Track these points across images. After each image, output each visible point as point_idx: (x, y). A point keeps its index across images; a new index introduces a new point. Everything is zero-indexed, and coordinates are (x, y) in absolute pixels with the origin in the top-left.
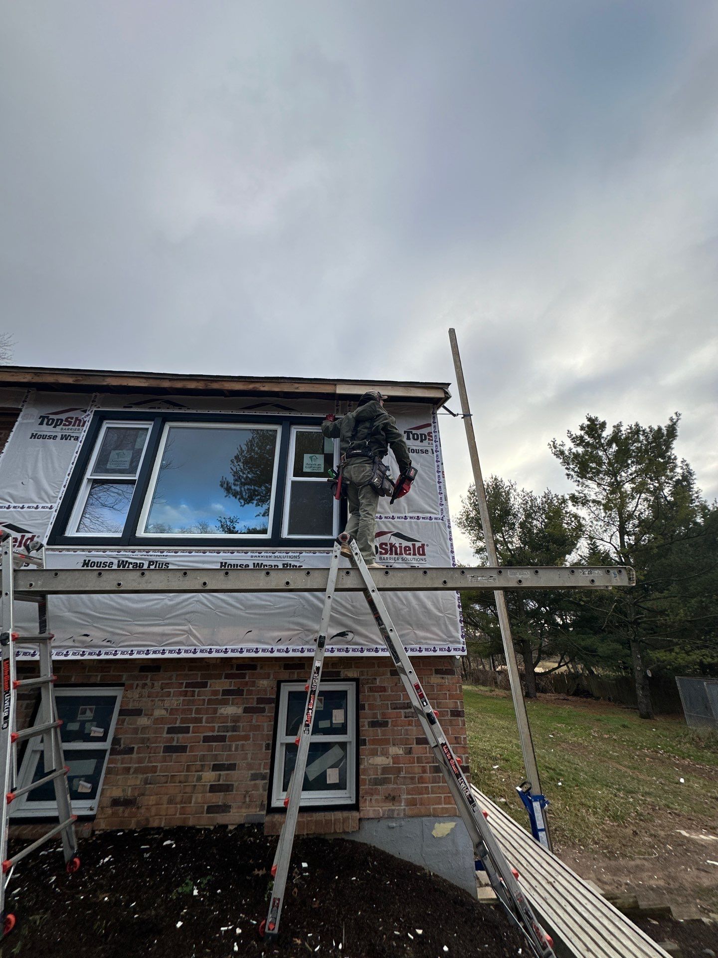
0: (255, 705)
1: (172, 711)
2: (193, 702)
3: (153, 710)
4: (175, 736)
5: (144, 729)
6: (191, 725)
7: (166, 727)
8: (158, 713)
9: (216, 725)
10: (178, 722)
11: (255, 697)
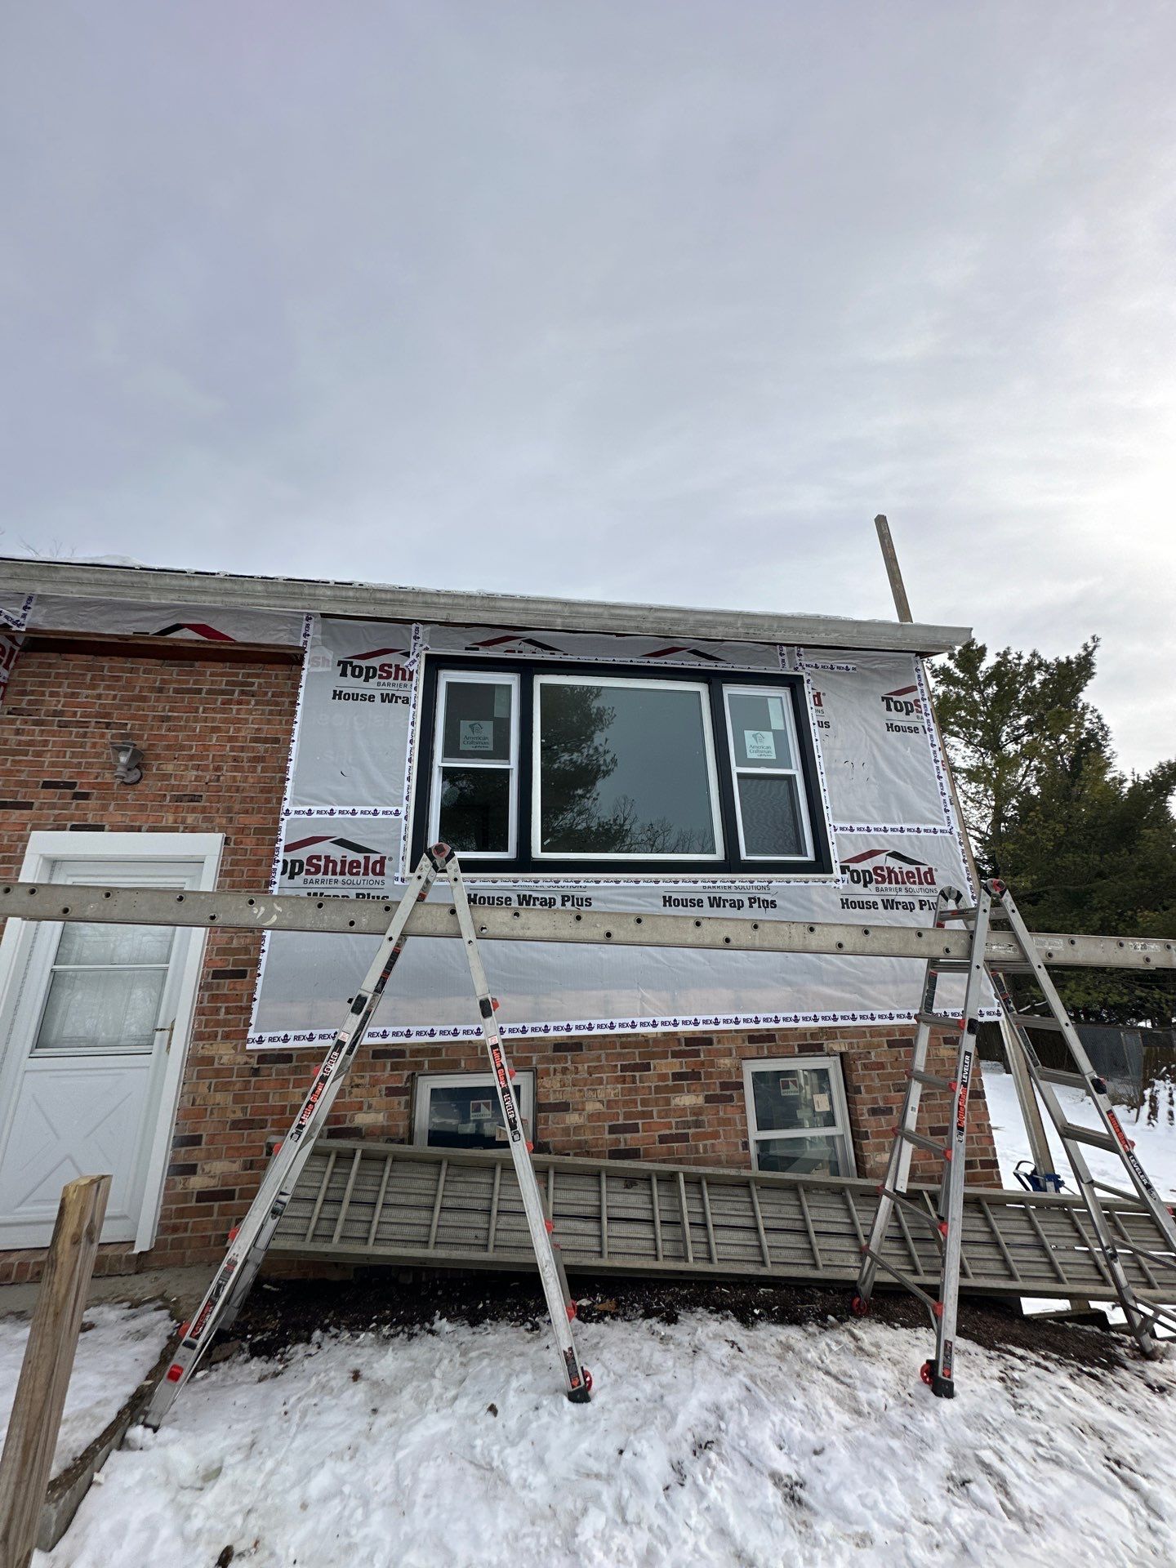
0: (718, 1092)
1: (610, 1104)
2: (636, 1090)
3: (583, 1103)
4: (621, 1136)
5: (578, 1129)
6: (640, 1122)
7: (607, 1125)
8: (592, 1107)
9: (673, 1121)
10: (621, 1118)
11: (717, 1081)
